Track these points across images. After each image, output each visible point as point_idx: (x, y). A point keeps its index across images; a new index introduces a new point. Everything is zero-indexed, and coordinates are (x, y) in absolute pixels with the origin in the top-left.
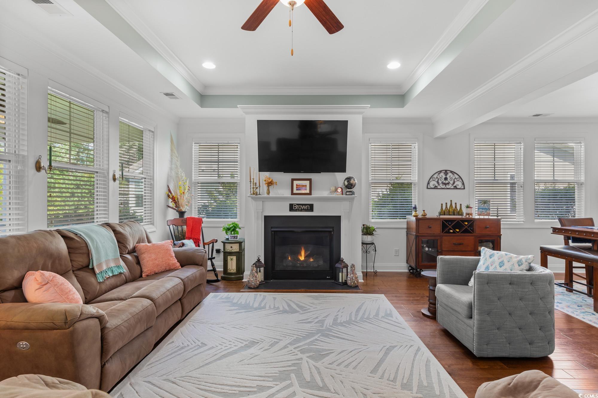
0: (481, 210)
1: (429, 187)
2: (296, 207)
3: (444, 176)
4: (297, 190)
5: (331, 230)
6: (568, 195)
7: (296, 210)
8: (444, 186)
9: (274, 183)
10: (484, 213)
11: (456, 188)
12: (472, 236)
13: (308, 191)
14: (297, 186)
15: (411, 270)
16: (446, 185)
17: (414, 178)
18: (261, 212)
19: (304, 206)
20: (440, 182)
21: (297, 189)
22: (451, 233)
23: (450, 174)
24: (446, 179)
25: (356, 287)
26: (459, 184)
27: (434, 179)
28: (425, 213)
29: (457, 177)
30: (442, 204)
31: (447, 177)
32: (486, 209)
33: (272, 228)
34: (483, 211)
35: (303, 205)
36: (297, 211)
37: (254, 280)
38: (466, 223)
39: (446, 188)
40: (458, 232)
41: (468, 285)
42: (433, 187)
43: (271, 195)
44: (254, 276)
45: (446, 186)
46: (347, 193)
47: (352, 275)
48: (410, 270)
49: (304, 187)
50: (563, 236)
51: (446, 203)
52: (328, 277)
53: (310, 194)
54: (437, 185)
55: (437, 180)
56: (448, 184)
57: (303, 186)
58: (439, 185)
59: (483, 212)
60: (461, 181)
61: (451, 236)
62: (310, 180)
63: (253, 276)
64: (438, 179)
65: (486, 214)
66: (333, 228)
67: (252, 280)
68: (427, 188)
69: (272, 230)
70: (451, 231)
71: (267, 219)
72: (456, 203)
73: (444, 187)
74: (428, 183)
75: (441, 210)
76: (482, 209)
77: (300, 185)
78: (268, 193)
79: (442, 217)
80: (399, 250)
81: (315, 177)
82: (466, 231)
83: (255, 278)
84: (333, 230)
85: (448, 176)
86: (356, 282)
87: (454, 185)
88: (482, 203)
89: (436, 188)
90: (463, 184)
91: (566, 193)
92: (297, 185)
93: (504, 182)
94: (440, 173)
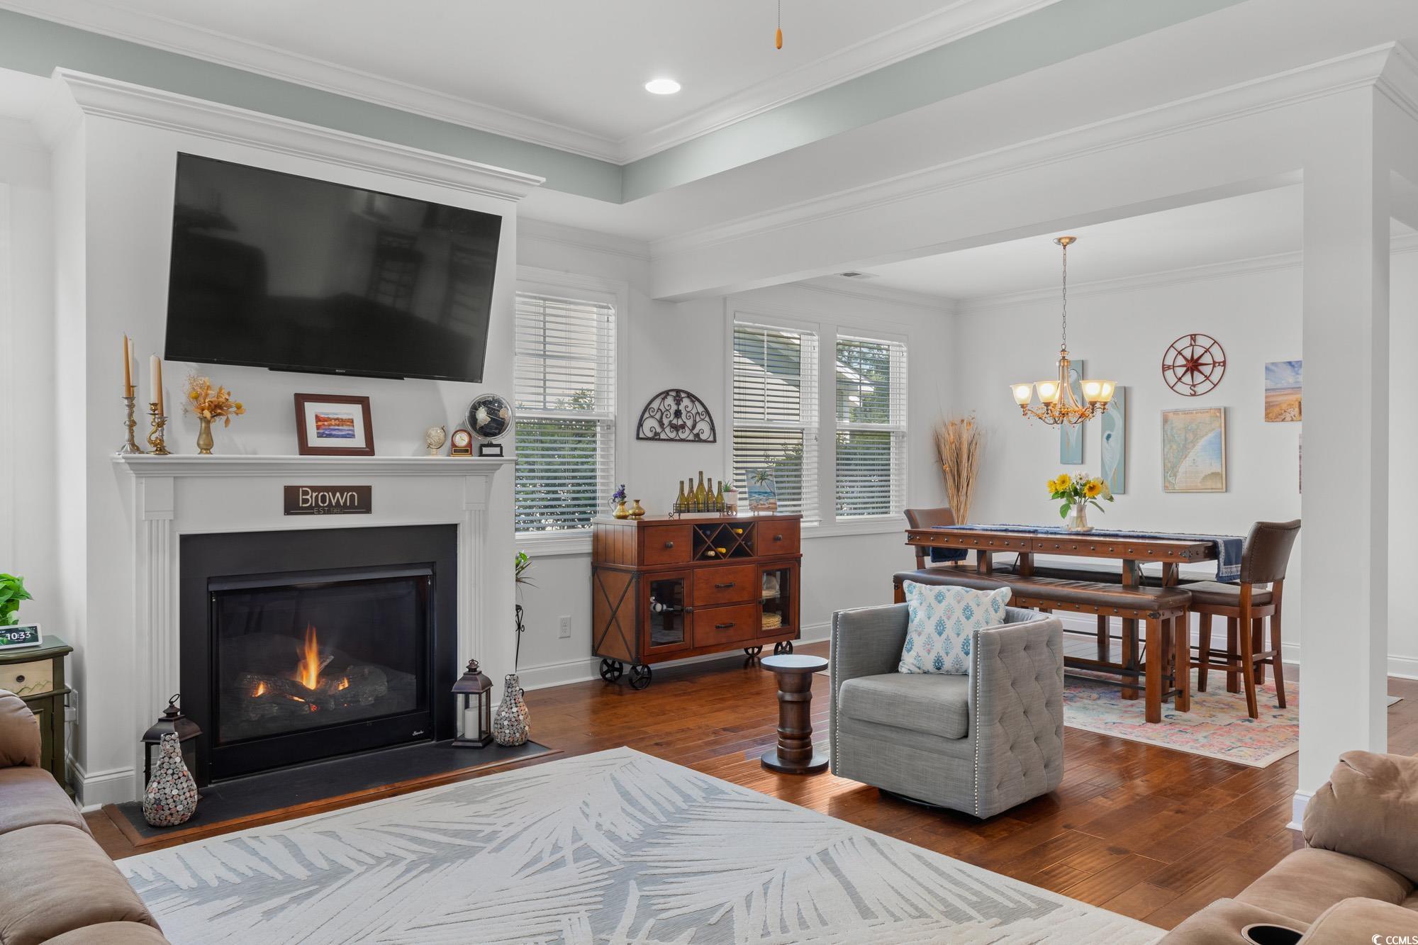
0: (757, 496)
1: (641, 435)
2: (308, 497)
3: (674, 408)
4: (320, 435)
5: (428, 572)
6: (869, 459)
7: (310, 511)
8: (675, 433)
9: (231, 407)
10: (764, 505)
11: (697, 439)
12: (750, 563)
13: (359, 441)
14: (320, 423)
15: (607, 672)
16: (677, 431)
17: (607, 408)
18: (167, 523)
19: (338, 494)
20: (666, 421)
21: (322, 431)
22: (711, 558)
23: (686, 402)
24: (678, 414)
25: (525, 745)
26: (703, 426)
27: (652, 414)
28: (639, 508)
29: (701, 409)
30: (682, 483)
31: (680, 409)
32: (766, 493)
33: (210, 580)
34: (761, 500)
35: (333, 490)
36: (313, 513)
37: (181, 793)
38: (740, 531)
39: (678, 438)
40: (724, 555)
41: (897, 671)
42: (650, 435)
43: (217, 454)
44: (181, 775)
45: (677, 433)
46: (486, 450)
47: (515, 710)
48: (603, 674)
49: (345, 428)
50: (914, 546)
51: (691, 480)
52: (415, 733)
53: (369, 450)
54: (659, 430)
55: (658, 416)
56: (683, 426)
57: (342, 422)
58: (663, 429)
59: (762, 502)
60: (709, 420)
61: (709, 566)
62: (364, 402)
63: (176, 776)
64: (662, 414)
65: (767, 506)
66: (431, 565)
67: (175, 792)
68: (638, 438)
69: (212, 588)
70: (712, 553)
71: (191, 546)
72: (710, 480)
73: (673, 435)
74: (640, 425)
75: (681, 499)
76: (759, 493)
77: (330, 419)
78: (207, 446)
79: (685, 516)
80: (570, 618)
81: (377, 389)
82: (740, 552)
83: (185, 785)
84: (434, 574)
85: (682, 407)
86: (527, 728)
87: (695, 431)
88: (757, 478)
89: (657, 437)
90: (713, 429)
91: (865, 454)
92: (318, 419)
93: (785, 426)
94: (665, 397)
